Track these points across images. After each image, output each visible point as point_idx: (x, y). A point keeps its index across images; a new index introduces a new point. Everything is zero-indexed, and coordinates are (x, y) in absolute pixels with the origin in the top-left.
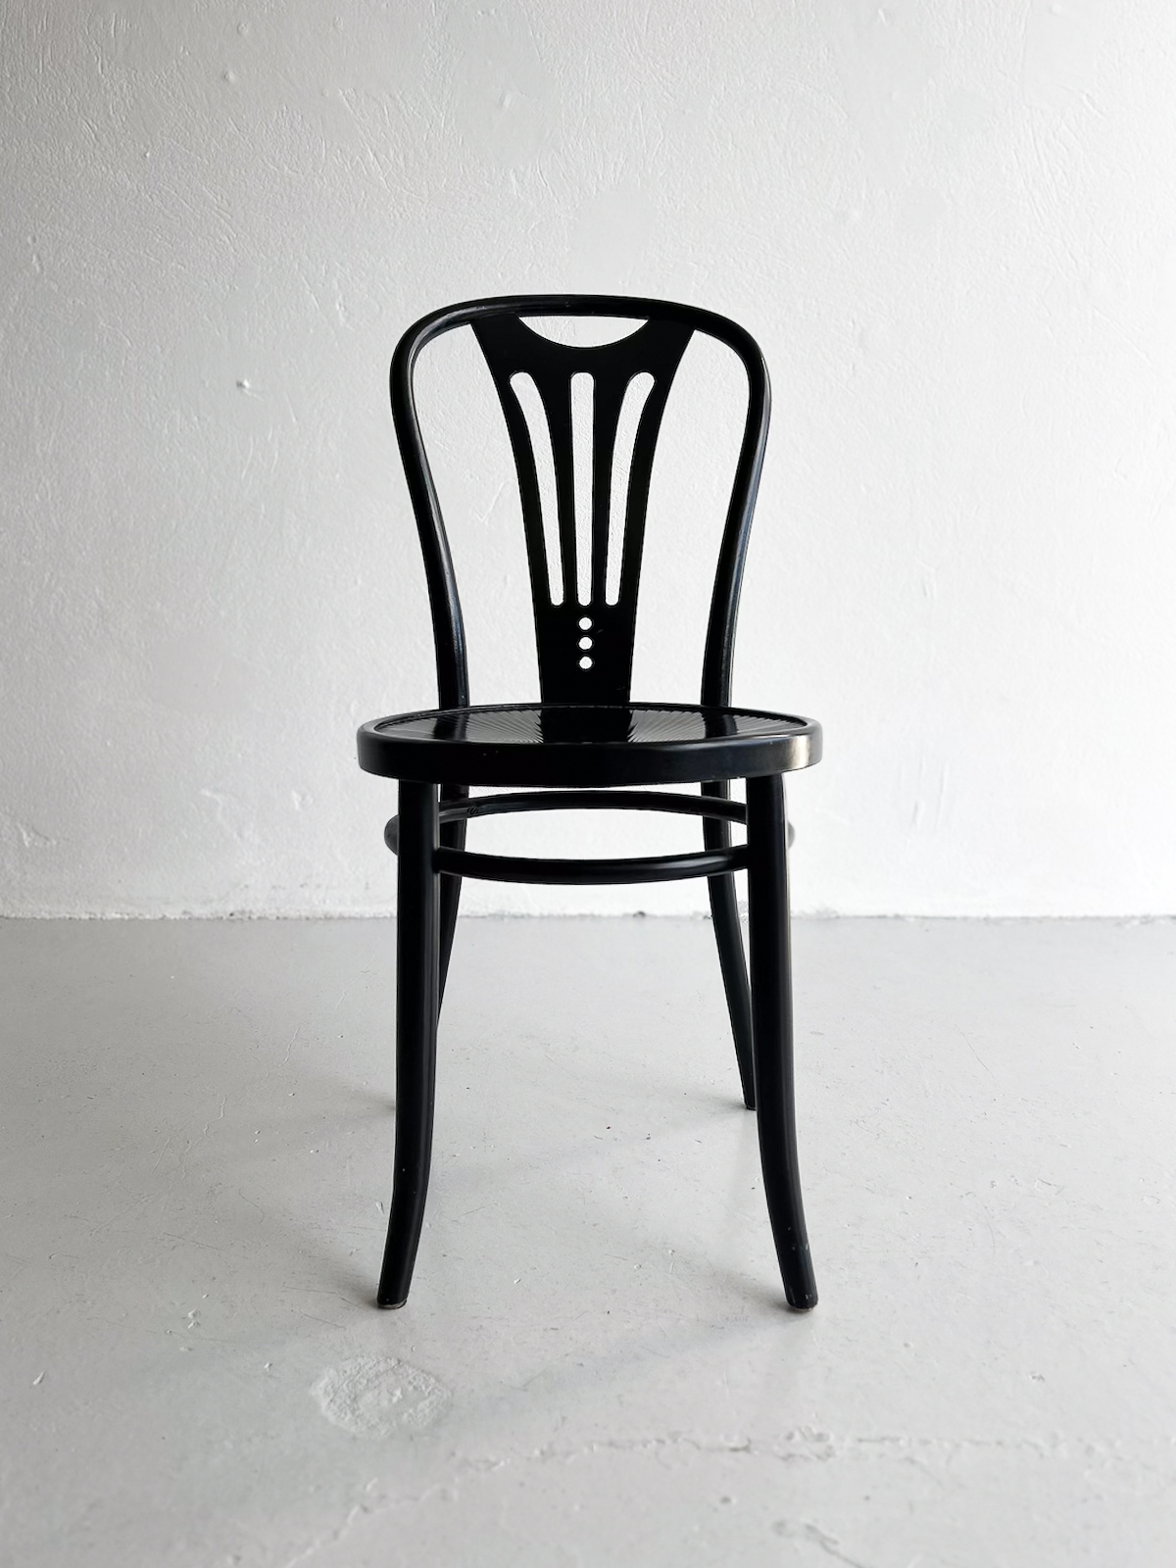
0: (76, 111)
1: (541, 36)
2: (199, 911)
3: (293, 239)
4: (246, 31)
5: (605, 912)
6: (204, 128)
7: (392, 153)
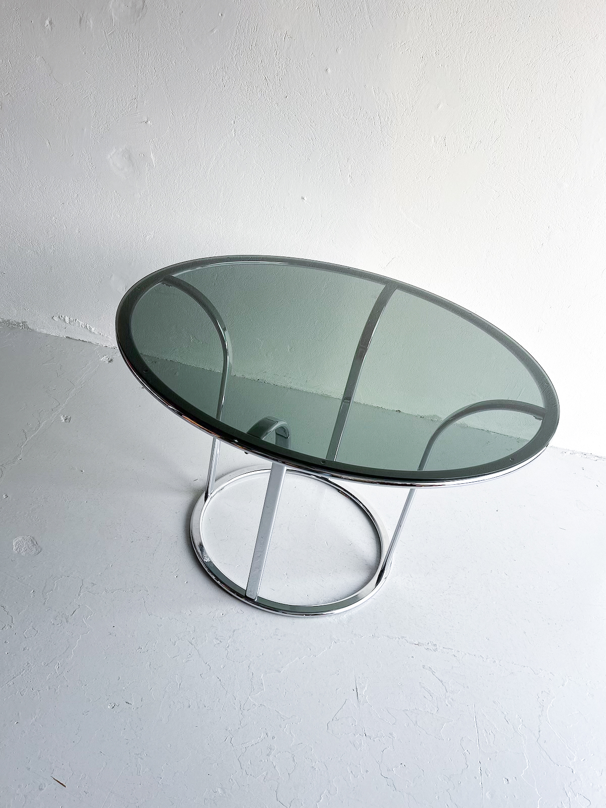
0: (262, 71)
1: (463, 81)
2: (247, 376)
3: (337, 145)
4: (340, 52)
5: (386, 408)
6: (313, 91)
7: (387, 118)
